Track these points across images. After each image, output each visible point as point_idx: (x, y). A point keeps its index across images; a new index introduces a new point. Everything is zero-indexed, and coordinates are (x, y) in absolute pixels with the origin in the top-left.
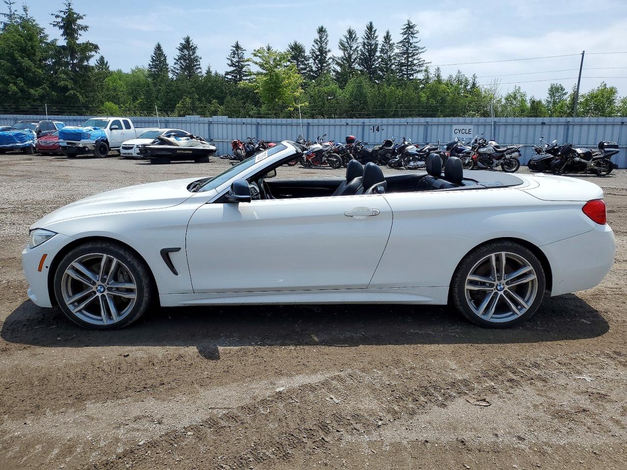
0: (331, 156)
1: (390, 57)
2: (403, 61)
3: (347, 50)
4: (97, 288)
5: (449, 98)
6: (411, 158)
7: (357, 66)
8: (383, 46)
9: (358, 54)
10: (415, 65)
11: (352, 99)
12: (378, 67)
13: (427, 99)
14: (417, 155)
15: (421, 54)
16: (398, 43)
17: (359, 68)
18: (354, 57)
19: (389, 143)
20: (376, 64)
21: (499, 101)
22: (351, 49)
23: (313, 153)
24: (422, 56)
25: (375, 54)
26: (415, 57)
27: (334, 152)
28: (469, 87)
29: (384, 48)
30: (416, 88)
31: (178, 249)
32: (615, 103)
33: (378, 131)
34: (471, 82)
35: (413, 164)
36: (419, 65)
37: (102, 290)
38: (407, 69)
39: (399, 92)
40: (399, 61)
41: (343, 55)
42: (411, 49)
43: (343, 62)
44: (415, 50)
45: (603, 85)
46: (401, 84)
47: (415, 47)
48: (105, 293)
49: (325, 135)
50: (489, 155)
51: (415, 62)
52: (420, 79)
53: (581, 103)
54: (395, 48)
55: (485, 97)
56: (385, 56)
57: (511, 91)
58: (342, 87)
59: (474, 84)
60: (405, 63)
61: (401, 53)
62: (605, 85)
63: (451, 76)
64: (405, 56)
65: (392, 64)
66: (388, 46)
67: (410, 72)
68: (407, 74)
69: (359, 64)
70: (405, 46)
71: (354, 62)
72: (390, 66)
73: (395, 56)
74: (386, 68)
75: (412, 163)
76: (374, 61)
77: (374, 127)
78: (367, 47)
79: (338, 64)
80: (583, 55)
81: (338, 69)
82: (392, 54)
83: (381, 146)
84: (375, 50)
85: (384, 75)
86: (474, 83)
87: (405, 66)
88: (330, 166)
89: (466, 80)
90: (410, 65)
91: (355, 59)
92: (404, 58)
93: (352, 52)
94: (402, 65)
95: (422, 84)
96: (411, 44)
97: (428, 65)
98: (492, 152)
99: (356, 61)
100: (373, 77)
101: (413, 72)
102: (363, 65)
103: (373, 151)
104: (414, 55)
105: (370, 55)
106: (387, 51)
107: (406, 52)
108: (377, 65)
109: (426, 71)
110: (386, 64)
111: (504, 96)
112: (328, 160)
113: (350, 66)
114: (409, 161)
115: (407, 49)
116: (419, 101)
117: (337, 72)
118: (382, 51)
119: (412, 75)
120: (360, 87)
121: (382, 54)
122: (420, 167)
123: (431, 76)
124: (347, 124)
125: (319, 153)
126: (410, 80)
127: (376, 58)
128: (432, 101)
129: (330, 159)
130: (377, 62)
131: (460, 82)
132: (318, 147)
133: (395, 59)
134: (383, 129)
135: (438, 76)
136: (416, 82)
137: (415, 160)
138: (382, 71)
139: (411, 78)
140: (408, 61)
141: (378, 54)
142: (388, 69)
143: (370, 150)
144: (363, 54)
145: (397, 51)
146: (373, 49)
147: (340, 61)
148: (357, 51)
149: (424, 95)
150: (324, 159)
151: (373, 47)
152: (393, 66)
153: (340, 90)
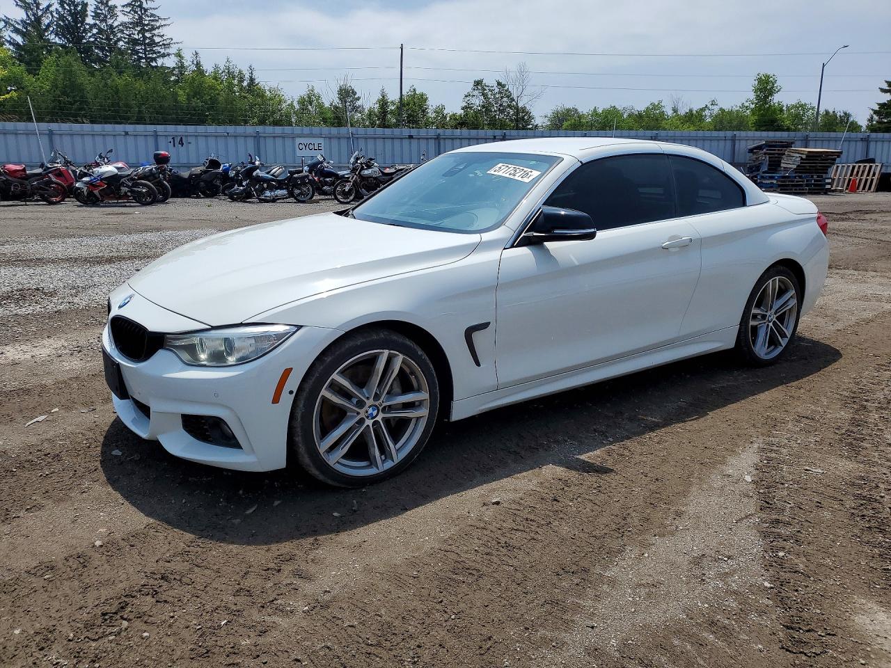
0: (136, 185)
1: (111, 27)
2: (136, 37)
3: (32, 10)
4: (367, 412)
5: (221, 98)
6: (265, 185)
7: (53, 38)
8: (97, 8)
9: (53, 16)
10: (157, 44)
11: (58, 92)
12: (93, 42)
13: (187, 99)
14: (273, 180)
15: (164, 28)
16: (123, 6)
17: (57, 40)
18: (46, 21)
19: (215, 164)
20: (89, 37)
21: (291, 105)
22: (38, 8)
23: (101, 180)
24: (167, 32)
25: (84, 20)
26: (156, 32)
27: (139, 179)
28: (245, 84)
29: (99, 11)
30: (166, 82)
31: (484, 326)
32: (428, 113)
33: (182, 144)
34: (247, 76)
35: (269, 195)
36: (164, 44)
37: (375, 413)
38: (145, 50)
39: (140, 85)
40: (129, 35)
41: (25, 17)
42: (147, 18)
43: (26, 28)
44: (153, 21)
45: (412, 89)
46: (140, 73)
47: (152, 15)
48: (379, 418)
49: (111, 151)
50: (375, 178)
51: (157, 39)
52: (169, 68)
53: (392, 112)
54: (119, 13)
55: (271, 99)
56: (103, 26)
57: (303, 92)
58: (33, 71)
59: (252, 80)
60: (139, 40)
61: (131, 23)
62: (414, 90)
63: (216, 67)
64: (139, 29)
65: (119, 40)
66: (106, 9)
67: (150, 56)
68: (146, 58)
69: (57, 35)
70: (136, 12)
71: (46, 30)
72: (116, 43)
73: (121, 27)
74: (109, 45)
75: (268, 193)
76: (85, 31)
77: (173, 138)
78: (67, 7)
79: (17, 31)
80: (402, 50)
81: (19, 39)
82: (115, 24)
83: (203, 168)
84: (84, 13)
85: (107, 56)
86: (251, 77)
87: (141, 45)
88: (137, 202)
89: (240, 72)
90: (149, 44)
91: (48, 26)
92: (136, 32)
93: (40, 13)
94: (135, 42)
95: (174, 75)
96: (146, 10)
97: (180, 46)
98: (379, 174)
99: (51, 29)
100: (88, 57)
101: (155, 55)
102: (65, 38)
103: (191, 176)
104: (153, 29)
105: (75, 21)
106: (106, 16)
107: (139, 22)
108: (92, 39)
109: (179, 55)
110: (108, 39)
111: (296, 98)
112: (132, 192)
113: (41, 36)
114: (262, 191)
115: (141, 18)
116: (176, 101)
117: (16, 45)
118: (97, 16)
119: (154, 59)
120: (69, 73)
121: (98, 22)
122: (280, 199)
123: (186, 64)
124: (127, 133)
125: (114, 180)
126: (152, 67)
127: (88, 27)
128: (196, 102)
129: (136, 189)
130: (89, 34)
131: (230, 74)
132: (109, 169)
133: (122, 31)
134: (190, 143)
135: (198, 65)
136: (164, 72)
137: (271, 188)
138: (102, 49)
139: (154, 64)
140: (145, 38)
141: (89, 20)
142: (113, 48)
143: (185, 174)
144: (62, 17)
145: (122, 18)
146: (78, 13)
147: (20, 27)
148: (51, 13)
149: (181, 92)
150: (124, 189)
151: (79, 8)
152: (121, 43)
153: (32, 76)
